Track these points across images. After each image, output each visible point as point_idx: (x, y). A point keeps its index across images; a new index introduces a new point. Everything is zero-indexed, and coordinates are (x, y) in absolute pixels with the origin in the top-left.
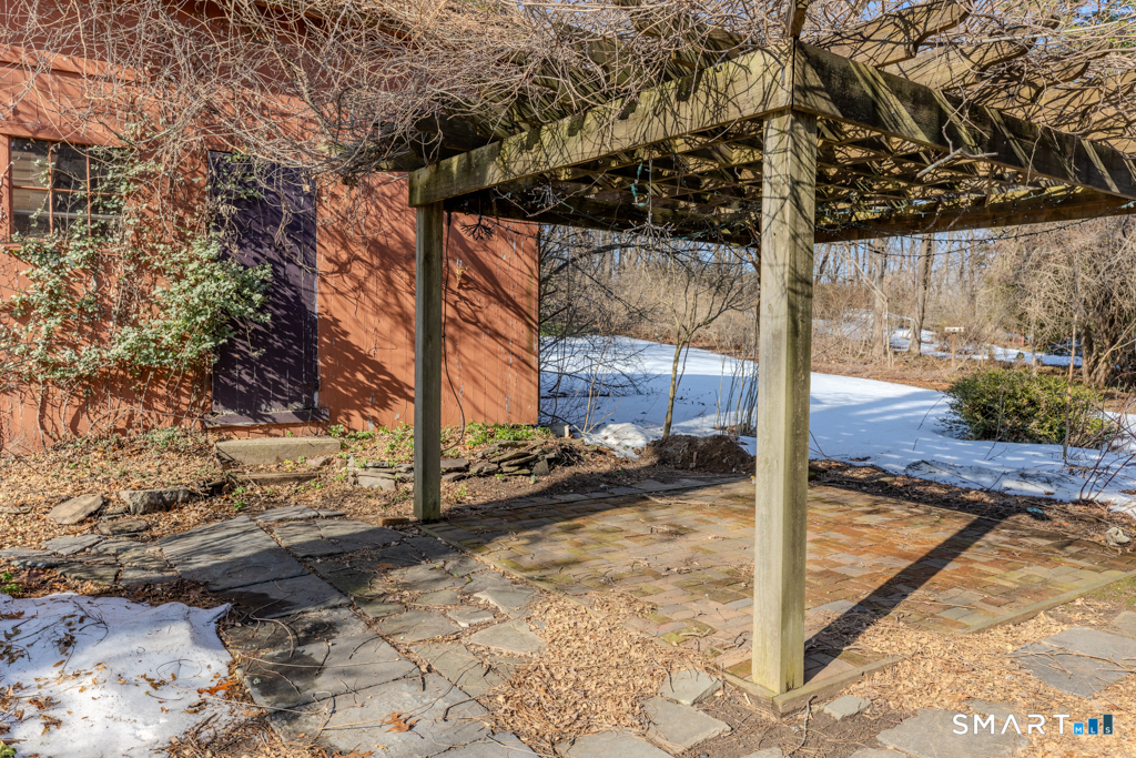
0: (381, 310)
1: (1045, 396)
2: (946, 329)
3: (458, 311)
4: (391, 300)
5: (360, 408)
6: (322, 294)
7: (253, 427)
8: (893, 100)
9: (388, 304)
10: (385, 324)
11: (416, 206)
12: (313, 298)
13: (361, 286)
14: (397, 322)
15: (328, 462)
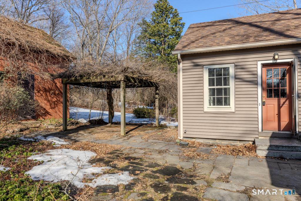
0: (45, 99)
1: (147, 111)
2: (130, 102)
3: (57, 99)
4: (47, 97)
5: (42, 116)
6: (35, 96)
7: (25, 120)
8: (131, 79)
9: (46, 98)
10: (46, 102)
11: (63, 84)
12: (34, 97)
13: (42, 95)
14: (48, 101)
15: (40, 125)
